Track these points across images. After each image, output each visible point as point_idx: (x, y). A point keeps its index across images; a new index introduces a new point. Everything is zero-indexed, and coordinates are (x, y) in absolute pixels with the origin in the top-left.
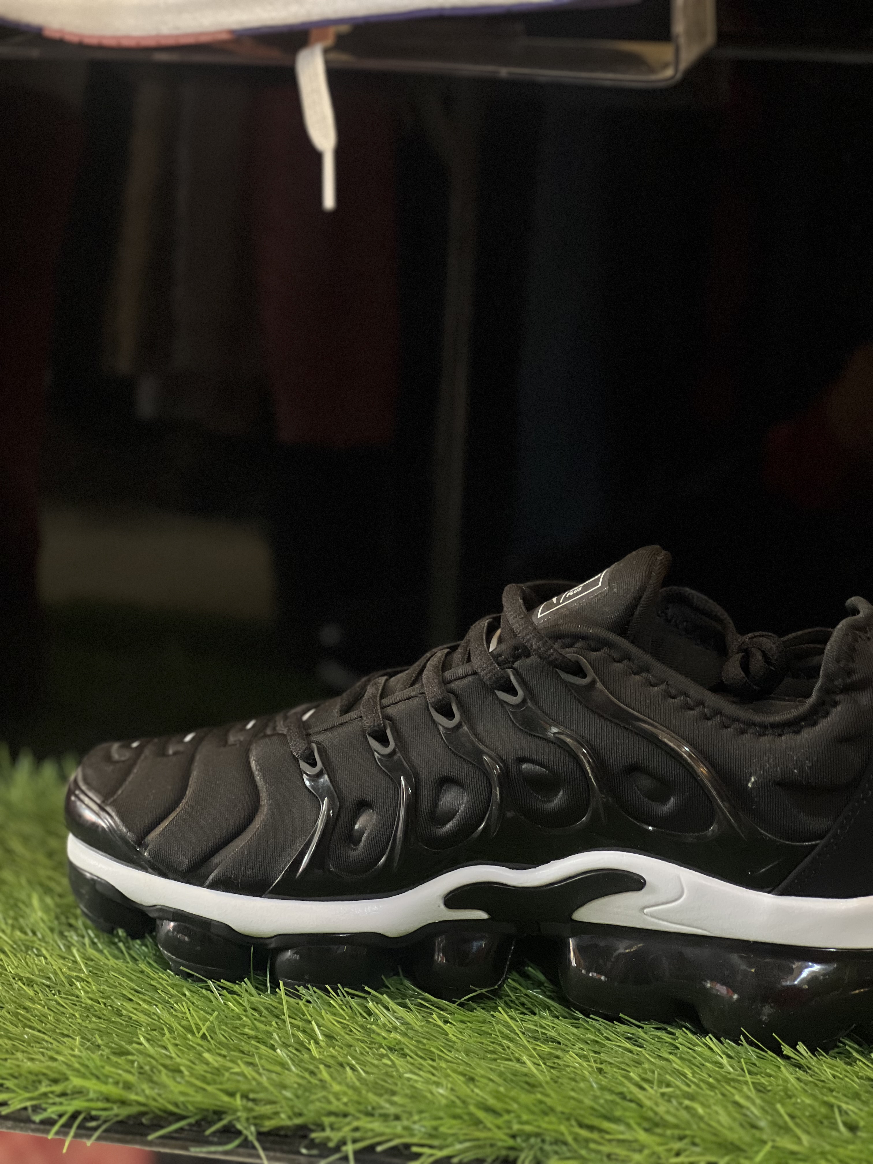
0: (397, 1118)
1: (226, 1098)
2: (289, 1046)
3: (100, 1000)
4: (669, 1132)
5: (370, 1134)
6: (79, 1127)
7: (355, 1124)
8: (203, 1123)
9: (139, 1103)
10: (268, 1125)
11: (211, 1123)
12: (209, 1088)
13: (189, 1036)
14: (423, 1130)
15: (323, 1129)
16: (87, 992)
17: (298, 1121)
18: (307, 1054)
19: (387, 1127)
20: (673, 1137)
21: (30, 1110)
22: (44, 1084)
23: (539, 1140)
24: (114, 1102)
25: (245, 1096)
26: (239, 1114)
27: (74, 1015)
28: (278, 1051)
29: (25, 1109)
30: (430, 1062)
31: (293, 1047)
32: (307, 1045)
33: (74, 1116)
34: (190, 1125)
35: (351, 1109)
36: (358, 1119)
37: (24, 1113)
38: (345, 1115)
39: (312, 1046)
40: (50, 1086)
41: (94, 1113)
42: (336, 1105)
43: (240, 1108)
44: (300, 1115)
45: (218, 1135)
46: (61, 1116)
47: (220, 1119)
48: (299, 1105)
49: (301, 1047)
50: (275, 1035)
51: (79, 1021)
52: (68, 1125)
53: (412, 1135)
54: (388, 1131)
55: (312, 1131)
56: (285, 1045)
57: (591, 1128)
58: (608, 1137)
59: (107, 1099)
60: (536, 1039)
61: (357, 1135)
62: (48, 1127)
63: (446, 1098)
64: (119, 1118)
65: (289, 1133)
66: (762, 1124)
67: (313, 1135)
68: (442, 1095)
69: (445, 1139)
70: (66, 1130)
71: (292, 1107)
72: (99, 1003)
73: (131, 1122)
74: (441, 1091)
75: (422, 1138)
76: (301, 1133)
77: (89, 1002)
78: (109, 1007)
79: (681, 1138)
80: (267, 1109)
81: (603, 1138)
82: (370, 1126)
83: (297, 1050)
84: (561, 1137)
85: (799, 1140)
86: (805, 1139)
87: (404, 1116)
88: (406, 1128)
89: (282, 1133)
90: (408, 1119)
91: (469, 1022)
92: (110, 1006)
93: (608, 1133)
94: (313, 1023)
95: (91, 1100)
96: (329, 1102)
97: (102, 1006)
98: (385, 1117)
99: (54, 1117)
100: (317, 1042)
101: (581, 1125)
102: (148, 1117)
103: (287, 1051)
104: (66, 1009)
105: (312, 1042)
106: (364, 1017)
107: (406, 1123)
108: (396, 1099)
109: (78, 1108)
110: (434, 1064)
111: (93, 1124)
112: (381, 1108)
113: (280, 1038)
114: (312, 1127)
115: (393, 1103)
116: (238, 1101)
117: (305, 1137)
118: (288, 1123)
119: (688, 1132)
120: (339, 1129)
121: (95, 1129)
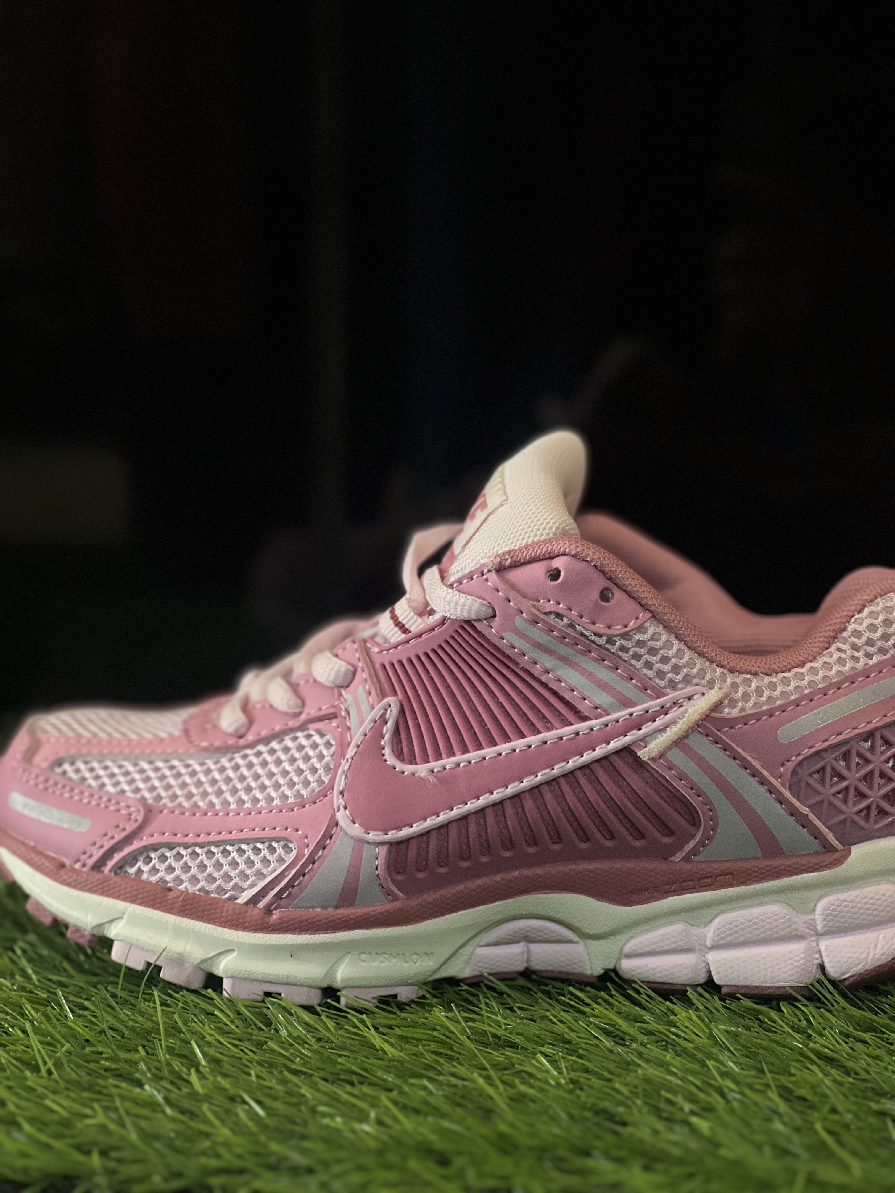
0: (310, 1171)
1: (79, 1157)
2: (162, 1078)
12: (57, 1144)
13: (28, 1073)
18: (185, 1087)
25: (104, 1153)
28: (147, 1087)
30: (348, 1088)
31: (167, 1079)
32: (185, 1076)
35: (250, 1163)
36: (256, 1176)
38: (241, 1171)
39: (194, 1078)
42: (228, 1159)
44: (179, 1175)
48: (176, 1161)
49: (179, 1080)
50: (142, 1066)
56: (158, 1078)
60: (485, 1044)
63: (375, 1138)
66: (796, 1148)
68: (367, 1133)
71: (168, 1166)
74: (366, 1128)
80: (134, 1170)
83: (172, 1083)
85: (846, 1169)
86: (856, 1166)
91: (398, 1027)
94: (193, 1043)
96: (218, 1156)
103: (158, 1087)
105: (193, 1070)
106: (260, 1029)
110: (355, 1091)
112: (286, 1158)
113: (149, 1069)
115: (304, 1151)
116: (96, 1160)
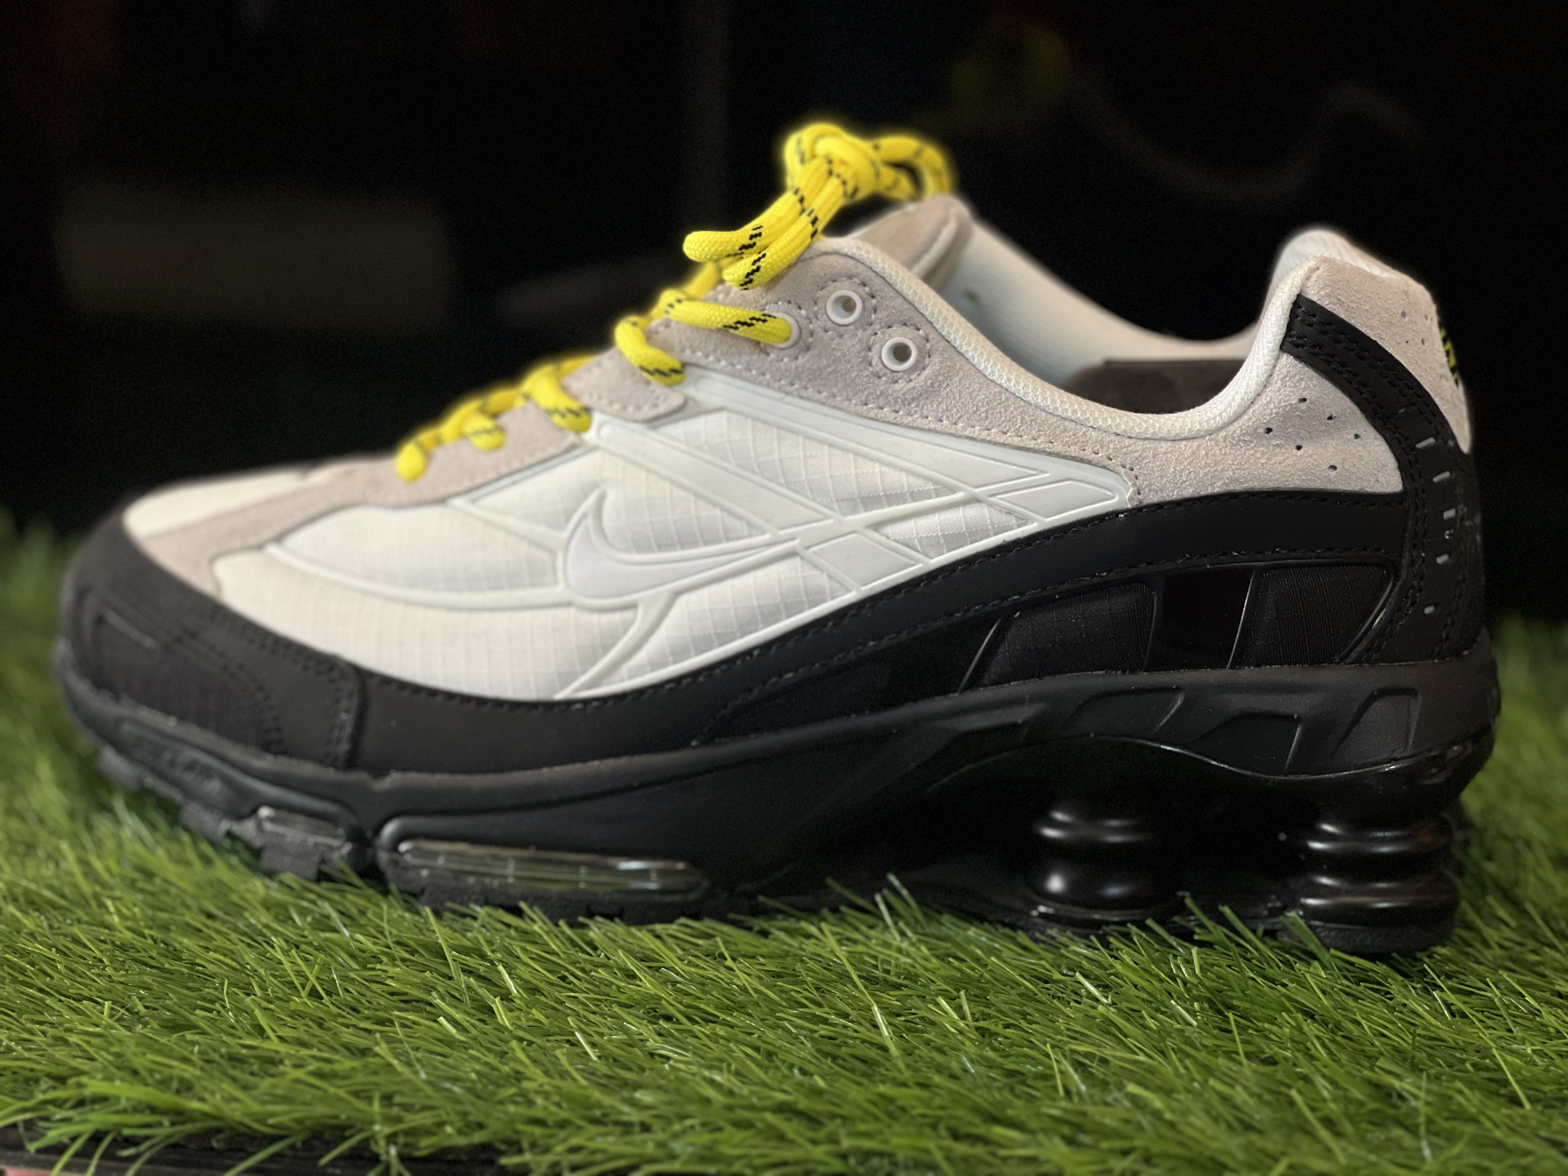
3: (147, 932)
4: (1105, 1145)
5: (599, 1157)
6: (103, 1157)
7: (575, 1141)
8: (316, 1143)
9: (206, 1115)
10: (426, 1145)
11: (330, 1145)
14: (690, 1150)
15: (520, 1151)
16: (123, 917)
17: (478, 1137)
19: (629, 1144)
20: (1112, 1151)
21: (21, 1129)
22: (43, 1086)
23: (885, 1162)
24: (165, 1112)
26: (377, 1127)
27: (101, 961)
29: (14, 1126)
33: (96, 1138)
34: (292, 1147)
37: (12, 1135)
40: (54, 1088)
41: (126, 1132)
43: (378, 1118)
45: (342, 1163)
46: (74, 1139)
47: (344, 1139)
51: (109, 971)
52: (85, 1153)
53: (673, 1157)
54: (628, 1150)
55: (502, 1153)
57: (975, 1139)
58: (1003, 1152)
59: (153, 1109)
61: (577, 1158)
62: (52, 1157)
64: (172, 1141)
65: (464, 1157)
67: (504, 1161)
69: (730, 1164)
70: (83, 1161)
72: (145, 937)
73: (192, 1146)
75: (686, 1163)
76: (484, 1156)
77: (129, 935)
78: (162, 945)
79: (1125, 1153)
81: (993, 1154)
82: (599, 1143)
84: (923, 1157)
87: (657, 1125)
88: (661, 1145)
89: (450, 1157)
90: (664, 1130)
92: (163, 942)
93: (1001, 1146)
95: (125, 1111)
97: (150, 941)
98: (627, 1128)
99: (65, 1140)
100: (506, 997)
101: (956, 1136)
102: (221, 1136)
104: (90, 949)
107: (660, 1136)
108: (640, 1095)
109: (101, 1127)
111: (126, 1153)
114: (503, 1147)
117: (491, 1162)
118: (461, 1141)
119: (1138, 1143)
120: (546, 1150)
121: (132, 1159)
